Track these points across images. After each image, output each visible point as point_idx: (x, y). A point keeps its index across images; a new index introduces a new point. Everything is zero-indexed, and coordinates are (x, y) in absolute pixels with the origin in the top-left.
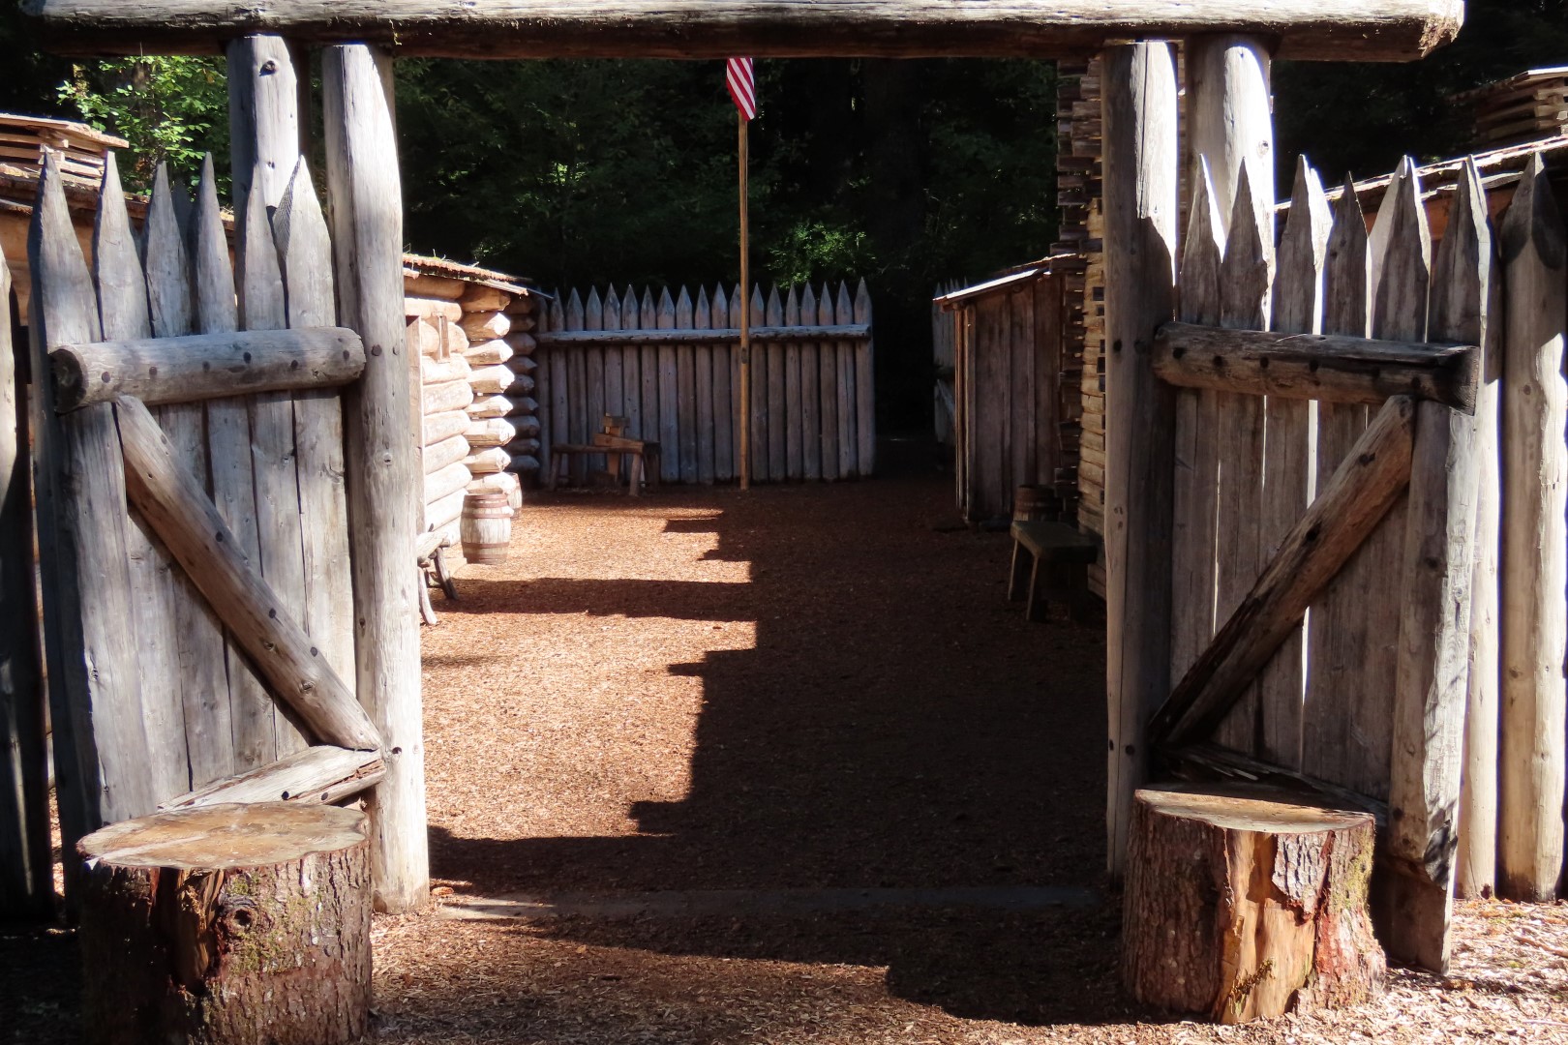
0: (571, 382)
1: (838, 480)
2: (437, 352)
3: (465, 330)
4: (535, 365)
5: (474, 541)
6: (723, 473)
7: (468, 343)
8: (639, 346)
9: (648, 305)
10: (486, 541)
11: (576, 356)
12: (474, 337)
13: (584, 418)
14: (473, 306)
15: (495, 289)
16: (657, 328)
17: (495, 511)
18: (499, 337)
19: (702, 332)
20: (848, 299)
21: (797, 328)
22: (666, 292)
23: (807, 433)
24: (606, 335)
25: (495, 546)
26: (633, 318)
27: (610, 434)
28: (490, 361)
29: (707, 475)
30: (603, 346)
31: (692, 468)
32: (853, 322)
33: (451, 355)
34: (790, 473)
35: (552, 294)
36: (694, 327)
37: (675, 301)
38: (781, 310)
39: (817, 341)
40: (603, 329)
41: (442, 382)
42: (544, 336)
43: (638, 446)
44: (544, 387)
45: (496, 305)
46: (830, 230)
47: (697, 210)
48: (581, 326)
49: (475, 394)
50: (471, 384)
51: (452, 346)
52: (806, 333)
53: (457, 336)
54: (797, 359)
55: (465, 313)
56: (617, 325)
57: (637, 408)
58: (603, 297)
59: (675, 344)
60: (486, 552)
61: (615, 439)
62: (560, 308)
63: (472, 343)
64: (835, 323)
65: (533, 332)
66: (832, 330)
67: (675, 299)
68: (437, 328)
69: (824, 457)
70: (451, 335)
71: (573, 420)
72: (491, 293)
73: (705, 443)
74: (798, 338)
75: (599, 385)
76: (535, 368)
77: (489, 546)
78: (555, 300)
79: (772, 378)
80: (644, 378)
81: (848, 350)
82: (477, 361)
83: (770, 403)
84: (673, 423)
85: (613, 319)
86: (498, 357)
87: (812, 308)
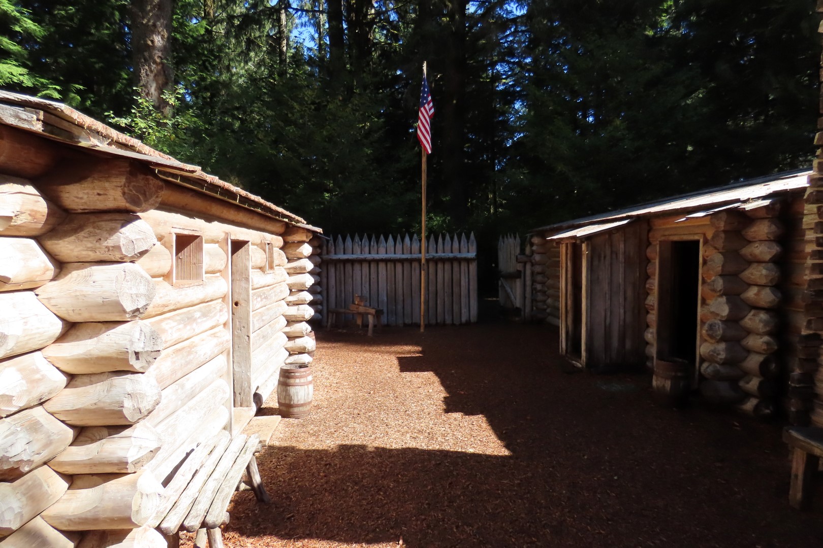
0: (337, 278)
1: (461, 325)
2: (265, 266)
3: (285, 253)
4: (320, 270)
5: (287, 402)
6: (408, 321)
7: (287, 260)
8: (369, 262)
9: (374, 243)
10: (296, 402)
11: (340, 267)
12: (290, 256)
13: (343, 295)
14: (291, 238)
15: (304, 229)
16: (378, 254)
17: (302, 380)
18: (306, 257)
19: (399, 256)
20: (466, 241)
21: (443, 254)
22: (382, 237)
23: (447, 303)
24: (354, 257)
25: (302, 405)
26: (367, 249)
27: (358, 305)
28: (300, 271)
29: (400, 322)
30: (352, 262)
31: (393, 319)
32: (468, 252)
33: (275, 268)
34: (439, 321)
35: (329, 237)
36: (395, 253)
37: (386, 242)
38: (435, 246)
39: (452, 260)
40: (353, 254)
41: (268, 286)
42: (325, 257)
43: (373, 311)
44: (325, 280)
45: (304, 238)
46: (436, 216)
47: (390, 204)
48: (343, 253)
49: (291, 291)
50: (288, 285)
51: (276, 262)
52: (447, 256)
53: (279, 256)
54: (443, 268)
55: (286, 243)
56: (359, 252)
57: (368, 290)
58: (353, 240)
59: (386, 261)
60: (296, 410)
61: (360, 307)
62: (333, 244)
63: (290, 260)
64: (460, 252)
65: (320, 255)
66: (459, 256)
67: (386, 240)
68: (265, 251)
69: (454, 314)
70: (275, 255)
71: (338, 296)
72: (302, 231)
73: (400, 307)
74: (444, 259)
75: (350, 280)
76: (321, 272)
77: (298, 406)
78: (330, 240)
79: (431, 277)
80: (372, 277)
81: (466, 265)
82: (292, 271)
83: (430, 289)
84: (385, 299)
85: (357, 249)
86: (305, 269)
87: (450, 245)
